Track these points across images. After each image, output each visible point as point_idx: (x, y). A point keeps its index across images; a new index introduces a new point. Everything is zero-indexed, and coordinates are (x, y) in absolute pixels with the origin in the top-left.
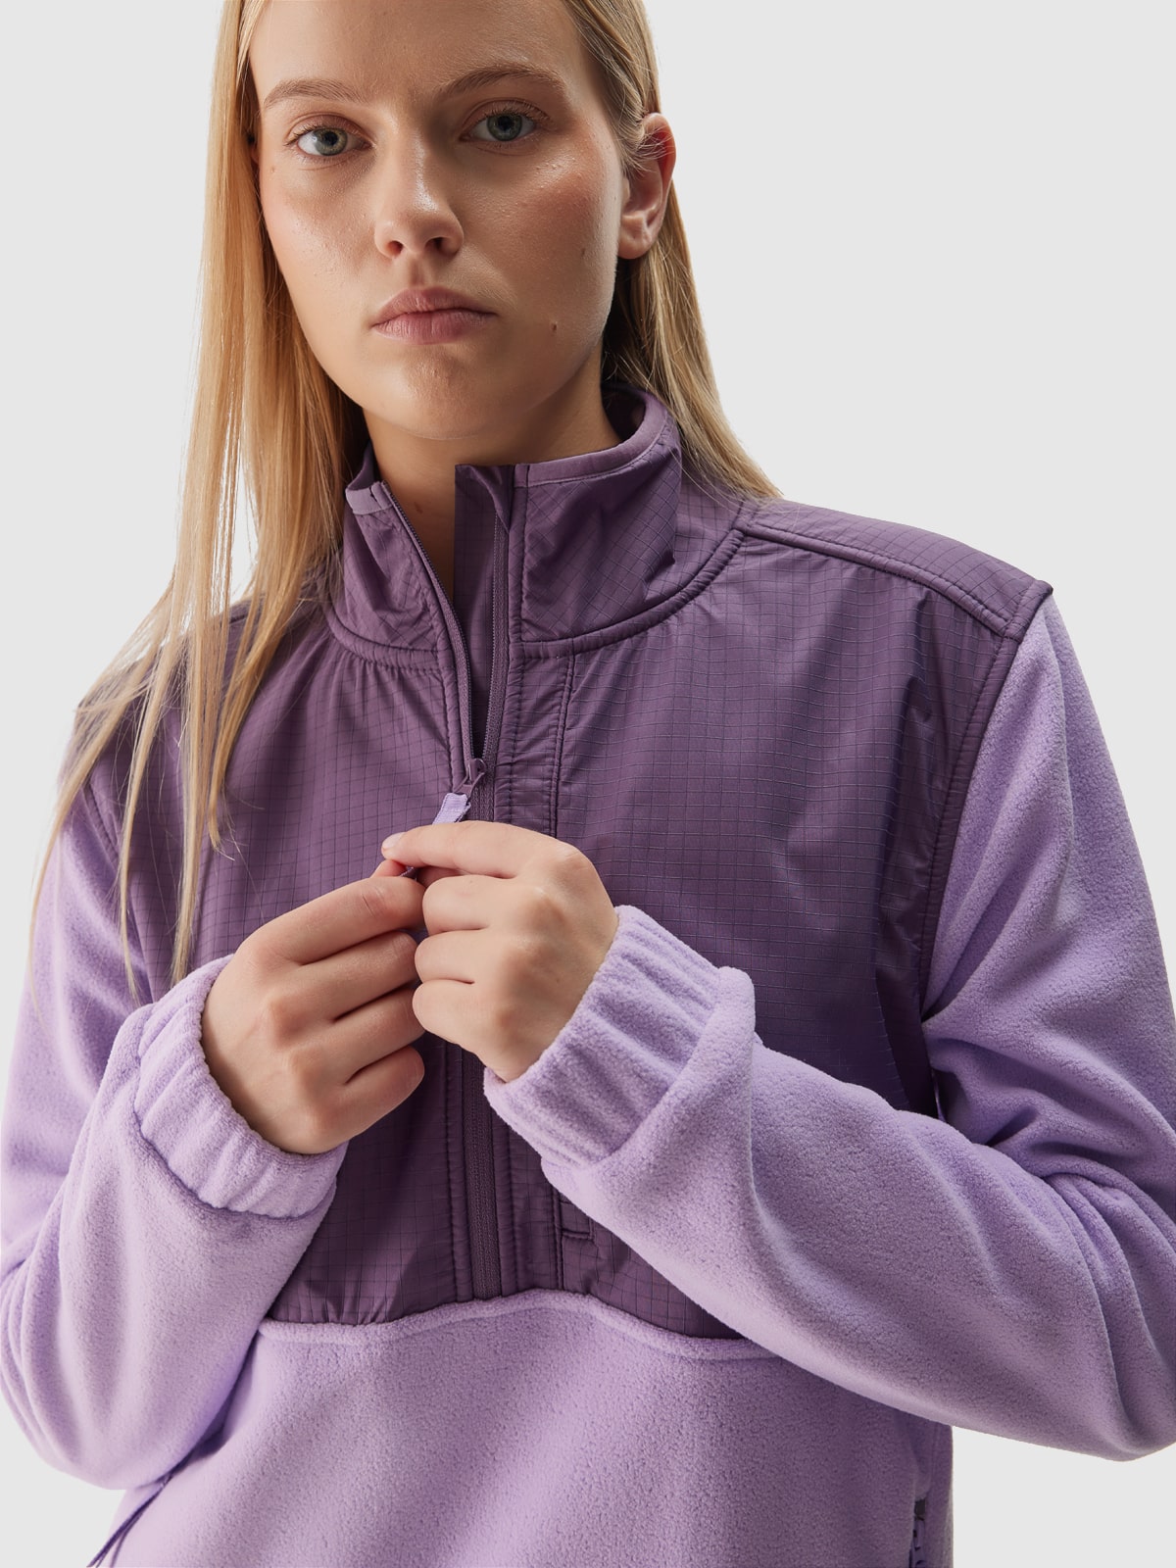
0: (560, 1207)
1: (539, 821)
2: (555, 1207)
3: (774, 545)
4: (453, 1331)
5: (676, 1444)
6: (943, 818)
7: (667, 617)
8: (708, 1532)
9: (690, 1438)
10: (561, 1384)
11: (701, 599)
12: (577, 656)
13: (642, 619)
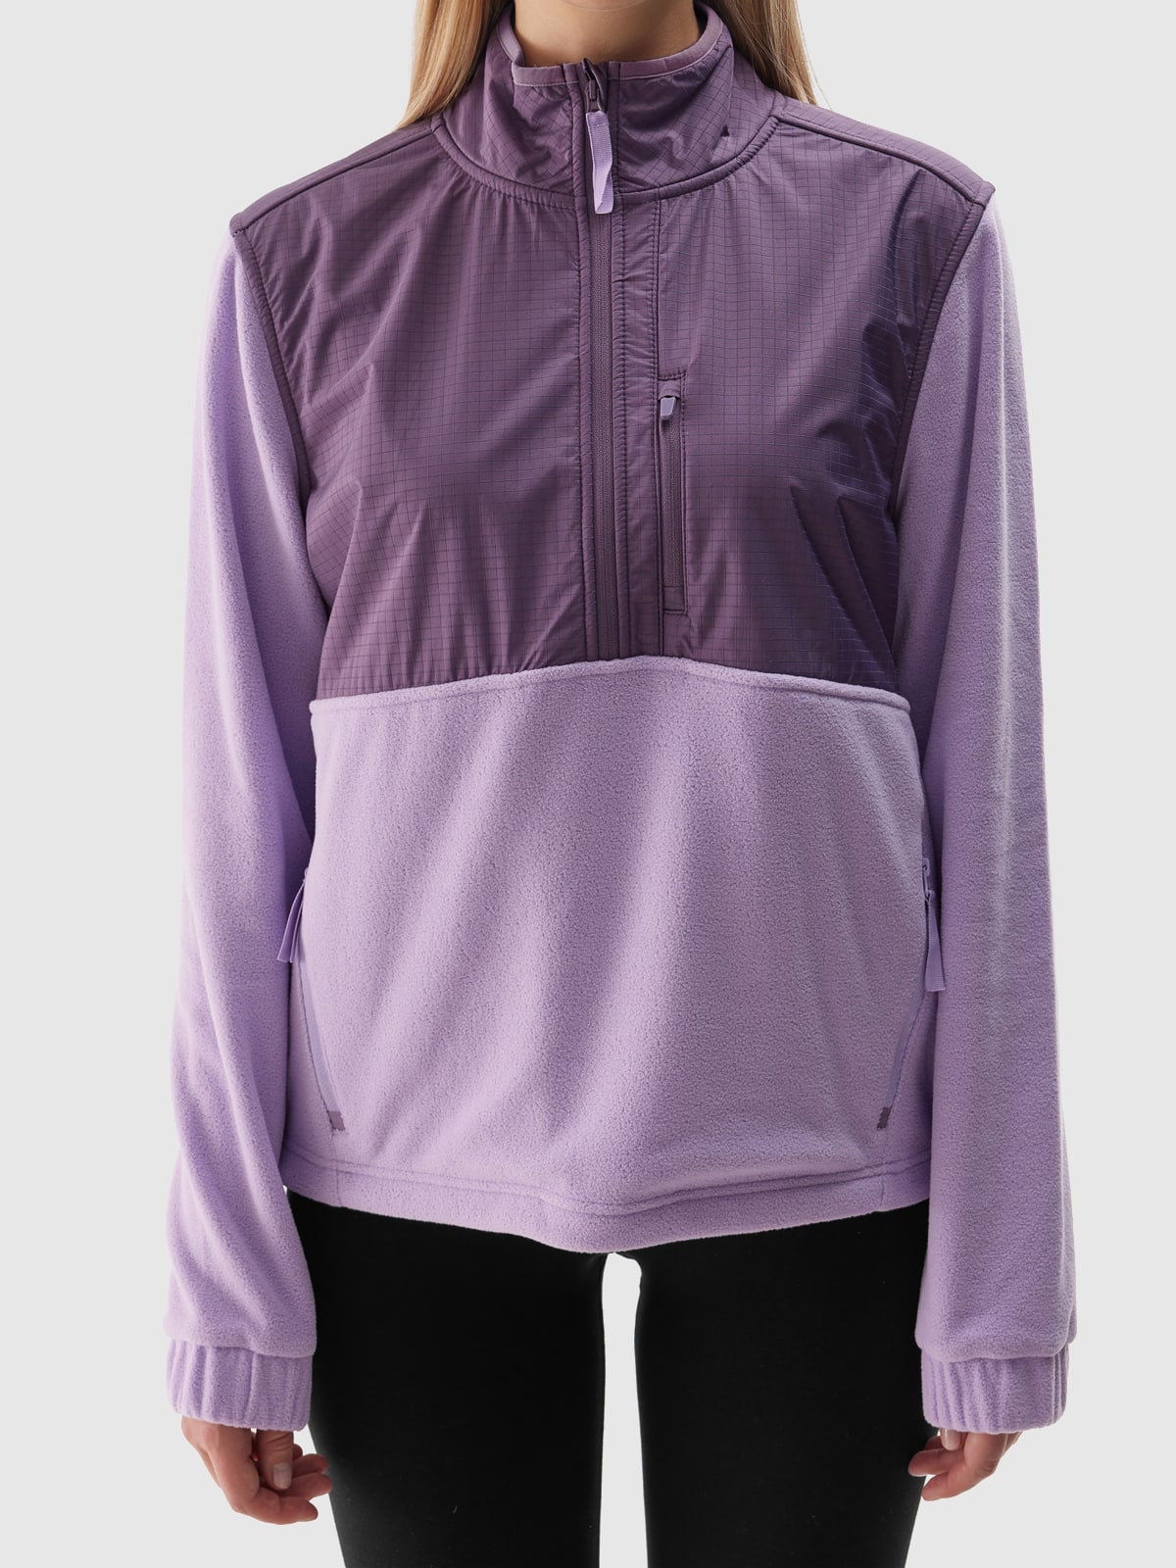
0: (663, 591)
1: (645, 320)
2: (660, 590)
3: (803, 131)
4: (583, 682)
6: (923, 328)
7: (727, 175)
10: (664, 725)
11: (750, 164)
12: (663, 201)
13: (710, 176)
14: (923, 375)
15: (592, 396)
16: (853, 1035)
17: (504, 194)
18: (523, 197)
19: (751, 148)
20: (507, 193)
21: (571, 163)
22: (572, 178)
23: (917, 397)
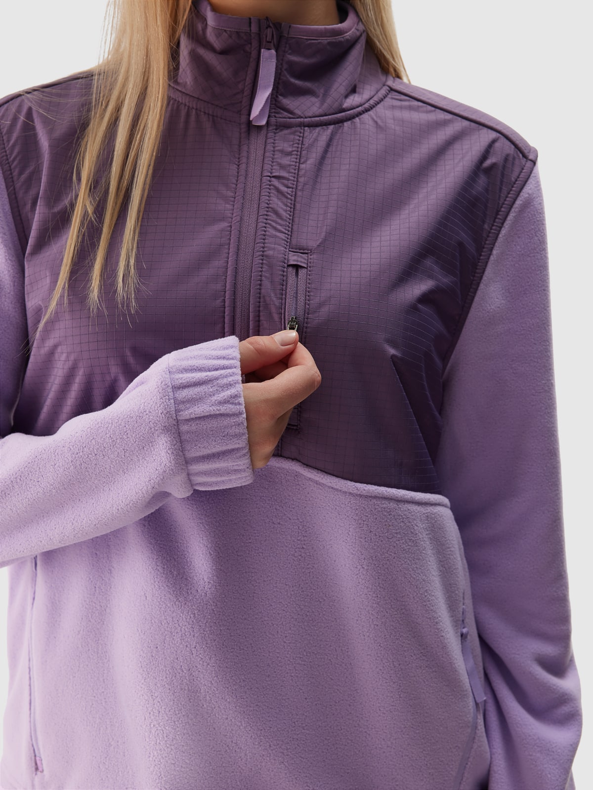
5: (346, 540)
7: (354, 118)
8: (363, 587)
9: (354, 537)
11: (371, 113)
12: (306, 128)
13: (342, 116)
14: (481, 278)
15: (237, 254)
16: (424, 750)
17: (189, 107)
18: (202, 110)
19: (372, 102)
20: (191, 106)
21: (243, 91)
22: (241, 102)
23: (475, 293)
